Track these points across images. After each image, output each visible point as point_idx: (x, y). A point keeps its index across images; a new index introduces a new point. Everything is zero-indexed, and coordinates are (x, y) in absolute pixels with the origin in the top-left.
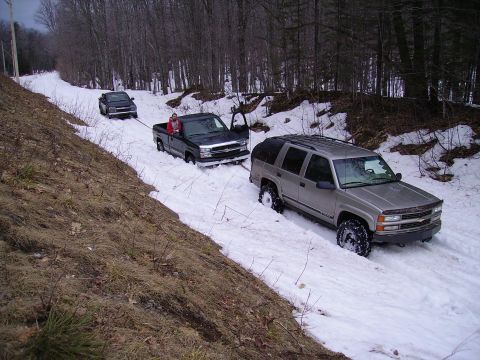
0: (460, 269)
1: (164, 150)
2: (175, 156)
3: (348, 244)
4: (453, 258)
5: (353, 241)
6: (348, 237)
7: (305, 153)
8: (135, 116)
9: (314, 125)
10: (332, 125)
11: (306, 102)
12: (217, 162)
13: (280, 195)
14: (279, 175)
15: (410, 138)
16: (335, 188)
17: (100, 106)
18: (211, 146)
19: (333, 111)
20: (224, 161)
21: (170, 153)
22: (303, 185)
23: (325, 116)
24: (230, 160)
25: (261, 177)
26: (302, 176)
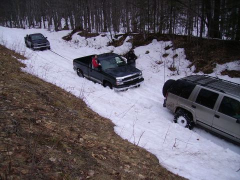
1: (83, 77)
2: (95, 82)
7: (218, 95)
8: (49, 48)
9: (165, 55)
10: (176, 55)
12: (127, 88)
13: (195, 120)
14: (194, 107)
17: (26, 42)
18: (123, 78)
19: (175, 47)
20: (131, 86)
21: (89, 79)
22: (217, 116)
24: (134, 86)
25: (176, 106)
26: (215, 111)
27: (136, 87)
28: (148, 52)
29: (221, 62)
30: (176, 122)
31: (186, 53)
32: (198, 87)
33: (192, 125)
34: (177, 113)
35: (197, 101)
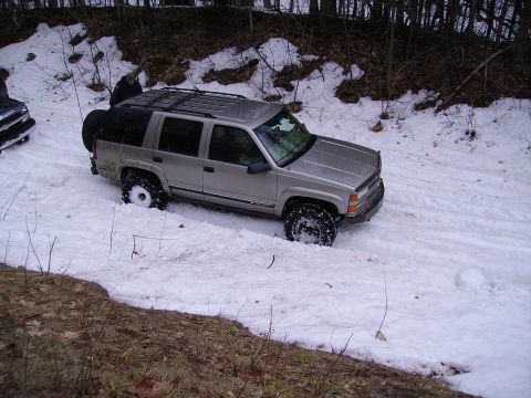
0: (429, 228)
3: (304, 235)
4: (406, 214)
5: (310, 230)
6: (302, 226)
9: (75, 58)
10: (100, 55)
11: (43, 26)
13: (166, 188)
14: (158, 160)
15: (223, 60)
16: (270, 168)
19: (94, 36)
20: (8, 144)
22: (209, 170)
23: (84, 43)
24: (14, 141)
25: (119, 166)
26: (203, 158)
27: (20, 143)
28: (31, 57)
29: (199, 56)
30: (127, 201)
31: (120, 46)
32: (159, 116)
33: (163, 199)
34: (126, 181)
35: (162, 146)
